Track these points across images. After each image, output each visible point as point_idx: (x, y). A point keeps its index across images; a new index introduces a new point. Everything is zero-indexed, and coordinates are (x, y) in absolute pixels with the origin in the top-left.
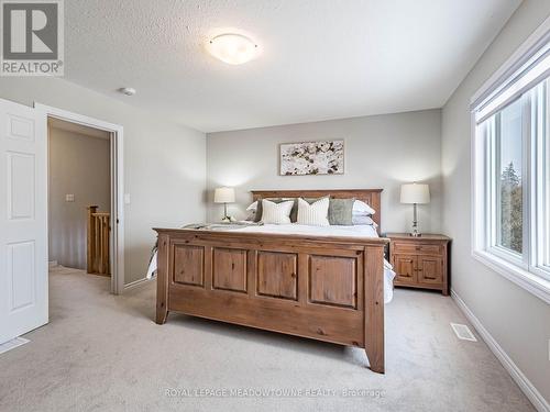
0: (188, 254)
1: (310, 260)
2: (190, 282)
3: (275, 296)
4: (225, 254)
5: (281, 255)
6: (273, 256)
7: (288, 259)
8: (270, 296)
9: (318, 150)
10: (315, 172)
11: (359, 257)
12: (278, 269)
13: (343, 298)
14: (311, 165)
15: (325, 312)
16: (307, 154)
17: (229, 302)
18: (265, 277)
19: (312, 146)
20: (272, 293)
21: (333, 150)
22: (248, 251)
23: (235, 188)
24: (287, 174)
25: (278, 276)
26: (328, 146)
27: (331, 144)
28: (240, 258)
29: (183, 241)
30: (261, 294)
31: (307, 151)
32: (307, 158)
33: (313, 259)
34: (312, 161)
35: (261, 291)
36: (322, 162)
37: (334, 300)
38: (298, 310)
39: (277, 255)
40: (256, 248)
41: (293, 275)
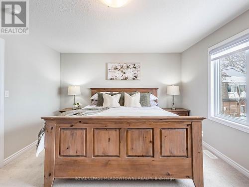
0: (72, 134)
1: (161, 131)
2: (75, 154)
3: (139, 156)
4: (102, 132)
5: (143, 130)
6: (137, 131)
7: (147, 131)
8: (136, 156)
9: (128, 67)
10: (126, 79)
11: (189, 128)
12: (141, 139)
13: (180, 151)
14: (124, 75)
15: (171, 162)
16: (122, 69)
17: (107, 164)
18: (132, 144)
19: (124, 65)
20: (137, 155)
21: (135, 68)
22: (120, 129)
23: (81, 86)
24: (111, 79)
25: (141, 143)
26: (133, 66)
27: (134, 65)
28: (114, 135)
29: (68, 126)
30: (130, 156)
31: (122, 67)
32: (122, 71)
33: (163, 131)
34: (125, 73)
35: (129, 154)
36: (130, 74)
37: (176, 154)
38: (154, 163)
39: (141, 130)
40: (126, 126)
41: (150, 141)
